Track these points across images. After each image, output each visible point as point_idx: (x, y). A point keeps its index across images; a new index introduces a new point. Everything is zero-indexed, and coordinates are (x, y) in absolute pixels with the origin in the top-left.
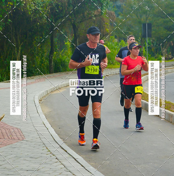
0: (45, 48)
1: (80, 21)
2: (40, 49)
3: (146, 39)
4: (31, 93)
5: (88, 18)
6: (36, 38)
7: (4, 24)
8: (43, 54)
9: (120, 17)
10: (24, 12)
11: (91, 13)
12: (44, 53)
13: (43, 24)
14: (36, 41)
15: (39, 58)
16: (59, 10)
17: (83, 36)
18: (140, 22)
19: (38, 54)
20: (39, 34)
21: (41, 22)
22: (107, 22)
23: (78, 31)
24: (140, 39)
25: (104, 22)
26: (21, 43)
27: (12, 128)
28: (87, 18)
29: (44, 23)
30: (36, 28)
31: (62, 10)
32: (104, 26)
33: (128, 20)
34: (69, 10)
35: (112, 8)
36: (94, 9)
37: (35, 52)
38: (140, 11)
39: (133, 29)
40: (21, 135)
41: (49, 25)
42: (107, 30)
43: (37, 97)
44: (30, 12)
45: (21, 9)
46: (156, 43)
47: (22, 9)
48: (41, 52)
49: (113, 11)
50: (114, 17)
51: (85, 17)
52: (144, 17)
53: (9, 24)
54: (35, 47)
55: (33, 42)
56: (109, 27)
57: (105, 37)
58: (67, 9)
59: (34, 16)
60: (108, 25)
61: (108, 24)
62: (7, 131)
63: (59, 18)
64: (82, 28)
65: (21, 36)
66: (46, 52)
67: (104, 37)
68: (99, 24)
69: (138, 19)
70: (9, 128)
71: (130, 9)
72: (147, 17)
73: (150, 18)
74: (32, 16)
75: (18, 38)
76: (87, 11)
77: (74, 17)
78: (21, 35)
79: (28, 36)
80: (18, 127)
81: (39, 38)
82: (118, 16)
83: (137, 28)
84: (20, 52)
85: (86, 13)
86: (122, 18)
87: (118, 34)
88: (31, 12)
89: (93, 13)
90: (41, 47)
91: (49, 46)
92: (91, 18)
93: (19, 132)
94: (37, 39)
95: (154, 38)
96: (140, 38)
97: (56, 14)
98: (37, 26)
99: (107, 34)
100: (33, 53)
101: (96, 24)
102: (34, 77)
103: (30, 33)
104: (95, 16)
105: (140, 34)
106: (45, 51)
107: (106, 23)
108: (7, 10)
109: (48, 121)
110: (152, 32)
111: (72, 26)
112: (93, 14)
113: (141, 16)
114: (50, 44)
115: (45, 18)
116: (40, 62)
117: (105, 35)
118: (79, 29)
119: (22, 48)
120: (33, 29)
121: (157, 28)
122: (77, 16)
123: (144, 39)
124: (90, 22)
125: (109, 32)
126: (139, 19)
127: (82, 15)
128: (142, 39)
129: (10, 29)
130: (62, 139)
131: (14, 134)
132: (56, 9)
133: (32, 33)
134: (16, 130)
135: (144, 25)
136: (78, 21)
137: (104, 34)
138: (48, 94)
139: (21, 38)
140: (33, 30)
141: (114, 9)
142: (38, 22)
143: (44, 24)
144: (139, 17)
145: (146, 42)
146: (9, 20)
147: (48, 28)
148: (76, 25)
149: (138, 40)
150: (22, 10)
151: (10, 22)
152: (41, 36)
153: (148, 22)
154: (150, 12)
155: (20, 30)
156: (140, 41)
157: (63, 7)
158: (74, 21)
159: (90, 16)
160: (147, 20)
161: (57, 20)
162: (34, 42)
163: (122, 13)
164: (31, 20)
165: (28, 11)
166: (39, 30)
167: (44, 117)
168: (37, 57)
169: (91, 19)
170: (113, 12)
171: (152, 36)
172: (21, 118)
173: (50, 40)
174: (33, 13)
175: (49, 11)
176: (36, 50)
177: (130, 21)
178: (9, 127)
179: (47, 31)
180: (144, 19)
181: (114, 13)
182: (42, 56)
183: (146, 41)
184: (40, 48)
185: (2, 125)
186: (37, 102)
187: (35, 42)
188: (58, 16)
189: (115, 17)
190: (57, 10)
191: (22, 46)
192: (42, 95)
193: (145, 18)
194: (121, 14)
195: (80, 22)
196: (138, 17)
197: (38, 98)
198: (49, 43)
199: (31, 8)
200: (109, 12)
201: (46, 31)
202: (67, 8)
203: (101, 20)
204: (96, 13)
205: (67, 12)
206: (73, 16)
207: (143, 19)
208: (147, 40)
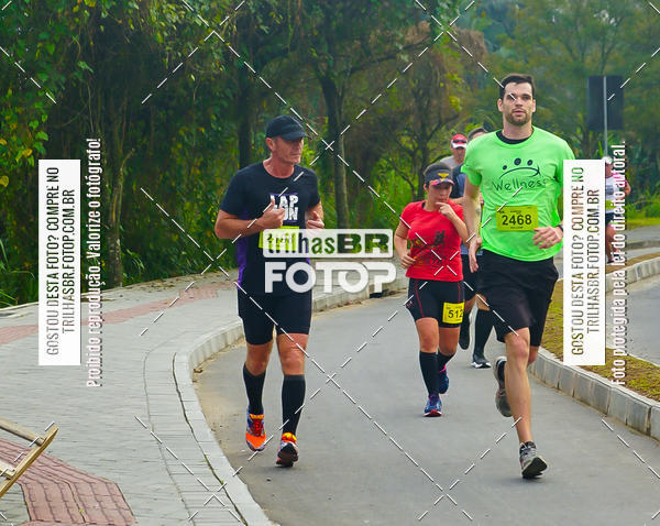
0: (217, 172)
1: (351, 66)
2: (198, 172)
3: (602, 137)
4: (163, 345)
5: (383, 56)
6: (182, 133)
7: (63, 79)
8: (210, 191)
9: (503, 51)
10: (140, 33)
11: (393, 36)
12: (215, 187)
13: (209, 80)
14: (184, 144)
15: (196, 207)
16: (272, 26)
17: (361, 126)
18: (579, 72)
19: (190, 195)
20: (195, 117)
21: (202, 72)
22: (456, 72)
23: (343, 105)
24: (581, 136)
25: (443, 71)
26: (125, 152)
27: (87, 479)
28: (377, 54)
29: (215, 76)
30: (185, 93)
31: (284, 26)
32: (442, 85)
33: (532, 62)
34: (309, 27)
35: (472, 19)
36: (404, 20)
37: (179, 184)
38: (580, 29)
39: (554, 99)
40: (119, 508)
41: (235, 81)
42: (455, 100)
43: (185, 358)
44: (163, 35)
45: (125, 21)
46: (640, 149)
47: (130, 21)
48: (201, 188)
49: (475, 29)
50: (482, 54)
51: (368, 53)
52: (594, 51)
53: (81, 80)
54: (181, 167)
55: (172, 149)
56: (460, 90)
57: (448, 129)
58: (300, 23)
59: (177, 48)
60: (456, 82)
61: (456, 78)
62: (67, 492)
63: (273, 56)
64: (360, 95)
65: (128, 125)
66: (222, 185)
67: (444, 128)
68: (422, 77)
69: (571, 60)
70: (76, 480)
71: (542, 21)
72: (606, 51)
73: (616, 54)
74: (167, 48)
75: (116, 132)
76: (379, 31)
77: (329, 52)
78: (127, 121)
79: (152, 123)
80: (111, 476)
81: (194, 131)
82: (495, 49)
83: (569, 94)
84: (121, 184)
85: (372, 36)
86: (510, 56)
87: (494, 116)
88: (166, 34)
89: (401, 35)
90: (204, 165)
91: (234, 165)
92: (392, 56)
93: (111, 495)
94: (189, 134)
95: (631, 133)
96: (579, 131)
97: (261, 39)
98: (186, 87)
99: (456, 117)
100: (171, 188)
101: (411, 81)
102: (174, 280)
103: (162, 115)
104: (409, 48)
105: (580, 115)
106: (218, 182)
107: (449, 74)
108: (72, 28)
109: (224, 450)
110: (626, 110)
111: (320, 88)
112: (401, 41)
113: (583, 49)
114: (238, 154)
115: (216, 57)
116: (198, 223)
117: (448, 120)
118: (346, 97)
119: (130, 170)
120: (171, 98)
121: (646, 92)
122: (338, 47)
123: (595, 137)
124: (388, 71)
125: (460, 108)
126: (575, 59)
127: (359, 43)
128: (586, 136)
129: (86, 98)
130: (275, 522)
131: (92, 503)
132: (261, 21)
133: (171, 112)
134: (102, 490)
135: (596, 82)
136: (345, 67)
137: (443, 116)
138: (227, 346)
139: (127, 130)
140: (174, 103)
141: (481, 20)
142: (191, 72)
143: (213, 79)
144: (575, 52)
145: (603, 149)
146: (83, 65)
147: (228, 92)
148: (336, 83)
149: (573, 138)
150: (132, 27)
151: (86, 70)
152: (202, 125)
153: (609, 69)
154: (616, 31)
155: (125, 103)
156: (579, 142)
157: (285, 16)
158: (329, 67)
159: (388, 47)
160: (604, 63)
161: (264, 63)
162: (176, 147)
163: (513, 38)
164: (163, 65)
165: (151, 28)
166: (195, 102)
167: (210, 436)
168: (188, 204)
169: (391, 60)
170: (475, 33)
171: (627, 125)
172: (122, 441)
173: (238, 142)
174: (170, 38)
175: (231, 31)
176: (185, 179)
177: (542, 68)
178: (76, 475)
179: (225, 104)
180: (593, 61)
181: (480, 37)
182: (208, 201)
183: (603, 143)
184: (200, 168)
185: (49, 470)
186: (184, 377)
187: (180, 146)
188: (269, 48)
189: (486, 51)
190: (262, 27)
191: (130, 163)
192: (204, 353)
193: (600, 55)
194: (509, 40)
195: (353, 71)
196: (571, 51)
197: (191, 363)
198: (234, 153)
199: (165, 19)
200: (462, 31)
201: (222, 106)
202: (303, 18)
203: (431, 65)
204: (411, 36)
205: (303, 34)
206: (325, 49)
207: (592, 58)
208: (606, 139)
